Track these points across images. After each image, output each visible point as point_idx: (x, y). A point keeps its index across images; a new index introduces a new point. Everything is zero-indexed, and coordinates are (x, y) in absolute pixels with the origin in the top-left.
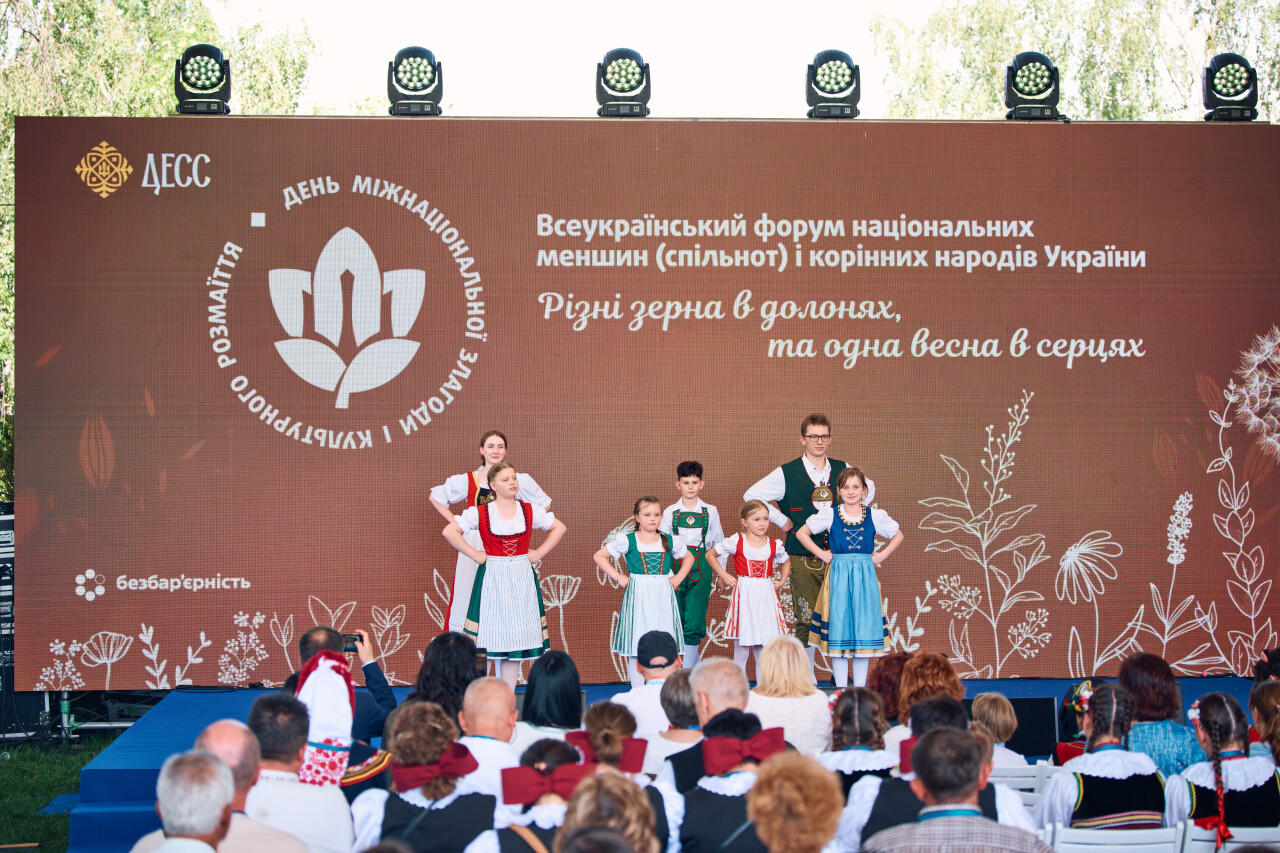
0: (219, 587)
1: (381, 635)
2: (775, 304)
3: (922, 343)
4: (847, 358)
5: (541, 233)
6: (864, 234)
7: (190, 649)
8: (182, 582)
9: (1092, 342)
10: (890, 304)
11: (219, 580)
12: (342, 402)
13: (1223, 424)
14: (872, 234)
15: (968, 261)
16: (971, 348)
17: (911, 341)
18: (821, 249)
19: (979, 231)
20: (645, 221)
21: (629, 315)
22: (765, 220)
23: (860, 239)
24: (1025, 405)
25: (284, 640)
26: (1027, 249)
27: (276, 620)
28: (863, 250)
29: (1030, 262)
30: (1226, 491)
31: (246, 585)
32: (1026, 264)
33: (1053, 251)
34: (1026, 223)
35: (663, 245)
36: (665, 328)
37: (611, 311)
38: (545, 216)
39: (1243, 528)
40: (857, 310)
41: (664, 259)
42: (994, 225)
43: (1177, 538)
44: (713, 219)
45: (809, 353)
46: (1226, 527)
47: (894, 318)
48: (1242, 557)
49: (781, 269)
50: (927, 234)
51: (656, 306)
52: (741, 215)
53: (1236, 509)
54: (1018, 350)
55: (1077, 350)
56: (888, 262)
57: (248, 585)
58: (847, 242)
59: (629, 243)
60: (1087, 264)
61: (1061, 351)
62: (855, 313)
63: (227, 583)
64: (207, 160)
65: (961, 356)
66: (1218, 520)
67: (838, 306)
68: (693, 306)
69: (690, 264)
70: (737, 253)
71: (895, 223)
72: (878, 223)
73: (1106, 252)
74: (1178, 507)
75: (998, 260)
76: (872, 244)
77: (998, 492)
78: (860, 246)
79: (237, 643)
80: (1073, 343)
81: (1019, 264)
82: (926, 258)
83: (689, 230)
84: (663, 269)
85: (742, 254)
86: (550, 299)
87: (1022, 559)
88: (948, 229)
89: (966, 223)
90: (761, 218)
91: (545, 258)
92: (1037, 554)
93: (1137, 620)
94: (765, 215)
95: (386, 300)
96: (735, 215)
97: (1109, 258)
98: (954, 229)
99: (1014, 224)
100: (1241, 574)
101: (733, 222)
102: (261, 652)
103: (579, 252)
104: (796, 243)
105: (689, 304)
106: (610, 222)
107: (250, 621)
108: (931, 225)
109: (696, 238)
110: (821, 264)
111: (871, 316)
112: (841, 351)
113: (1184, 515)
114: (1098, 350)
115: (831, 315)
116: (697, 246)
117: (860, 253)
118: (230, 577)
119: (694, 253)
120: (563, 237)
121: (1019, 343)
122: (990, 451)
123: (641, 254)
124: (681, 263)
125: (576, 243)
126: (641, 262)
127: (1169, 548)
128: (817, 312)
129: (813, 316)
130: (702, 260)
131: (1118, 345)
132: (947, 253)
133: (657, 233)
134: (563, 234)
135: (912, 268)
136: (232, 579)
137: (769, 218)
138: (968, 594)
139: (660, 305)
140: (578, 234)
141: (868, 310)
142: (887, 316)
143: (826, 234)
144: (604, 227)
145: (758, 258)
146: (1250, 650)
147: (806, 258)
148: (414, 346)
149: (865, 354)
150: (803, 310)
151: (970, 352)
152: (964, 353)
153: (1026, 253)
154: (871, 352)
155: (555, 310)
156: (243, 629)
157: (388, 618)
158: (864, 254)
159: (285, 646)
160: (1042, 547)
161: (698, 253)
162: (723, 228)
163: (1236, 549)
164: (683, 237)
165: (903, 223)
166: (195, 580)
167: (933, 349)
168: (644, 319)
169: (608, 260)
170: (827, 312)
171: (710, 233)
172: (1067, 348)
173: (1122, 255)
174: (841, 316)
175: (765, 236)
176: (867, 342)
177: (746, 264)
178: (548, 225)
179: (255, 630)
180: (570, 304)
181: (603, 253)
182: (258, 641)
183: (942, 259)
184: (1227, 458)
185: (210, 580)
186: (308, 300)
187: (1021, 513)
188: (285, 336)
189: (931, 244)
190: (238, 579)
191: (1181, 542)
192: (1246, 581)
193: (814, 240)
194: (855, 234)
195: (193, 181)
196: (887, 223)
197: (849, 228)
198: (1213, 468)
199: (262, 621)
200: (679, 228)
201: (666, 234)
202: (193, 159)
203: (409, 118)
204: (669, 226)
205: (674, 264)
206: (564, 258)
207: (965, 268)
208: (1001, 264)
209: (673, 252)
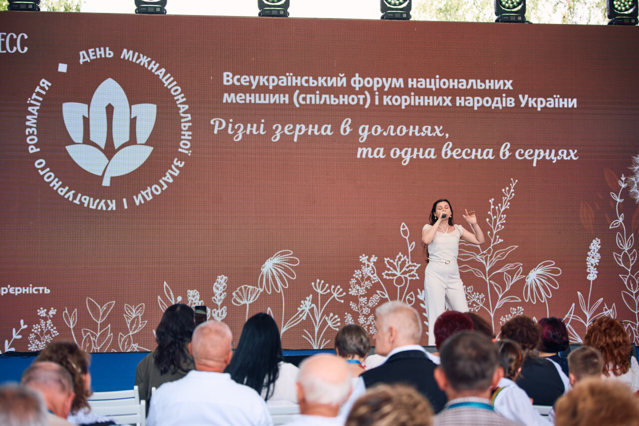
0: (31, 292)
1: (130, 321)
2: (367, 127)
3: (448, 151)
4: (404, 159)
5: (225, 83)
6: (415, 86)
7: (14, 330)
8: (9, 289)
9: (548, 151)
11: (31, 288)
12: (106, 182)
13: (618, 200)
14: (419, 86)
15: (475, 103)
16: (477, 154)
17: (441, 150)
18: (390, 95)
19: (481, 86)
20: (287, 77)
22: (357, 77)
23: (412, 89)
24: (512, 188)
25: (71, 324)
26: (509, 97)
27: (66, 312)
28: (414, 96)
29: (511, 104)
30: (621, 239)
31: (47, 291)
32: (508, 105)
33: (524, 98)
34: (508, 81)
35: (297, 91)
36: (295, 140)
38: (228, 73)
39: (631, 260)
40: (420, 131)
41: (298, 100)
42: (490, 82)
43: (592, 265)
44: (327, 76)
45: (381, 156)
46: (621, 260)
48: (630, 278)
49: (366, 107)
50: (451, 87)
51: (289, 127)
52: (343, 75)
53: (626, 250)
54: (504, 155)
55: (539, 155)
56: (429, 103)
57: (49, 291)
58: (405, 91)
59: (278, 90)
60: (543, 105)
61: (529, 156)
62: (419, 133)
63: (36, 290)
64: (26, 37)
65: (471, 158)
66: (616, 256)
67: (408, 128)
68: (313, 127)
69: (313, 102)
70: (341, 96)
71: (433, 80)
72: (423, 80)
73: (554, 99)
74: (592, 247)
75: (492, 103)
76: (420, 92)
77: (495, 238)
78: (412, 94)
79: (39, 327)
80: (537, 152)
81: (504, 105)
82: (451, 101)
83: (312, 83)
84: (298, 106)
85: (344, 97)
87: (509, 277)
88: (463, 84)
89: (474, 81)
90: (355, 76)
91: (227, 98)
92: (517, 274)
93: (571, 313)
94: (357, 75)
95: (133, 122)
96: (340, 75)
97: (556, 102)
98: (467, 85)
99: (501, 82)
100: (630, 287)
101: (339, 78)
102: (54, 332)
103: (248, 95)
104: (376, 91)
105: (311, 126)
106: (266, 77)
107: (47, 313)
108: (454, 82)
109: (317, 88)
110: (390, 103)
112: (400, 155)
113: (596, 251)
114: (551, 156)
116: (318, 92)
117: (412, 98)
118: (38, 287)
119: (315, 97)
120: (239, 86)
121: (505, 151)
122: (491, 214)
123: (284, 97)
124: (308, 102)
125: (247, 90)
126: (284, 101)
127: (588, 271)
129: (392, 134)
130: (320, 100)
131: (563, 153)
132: (463, 98)
133: (294, 84)
134: (238, 84)
135: (443, 107)
136: (39, 288)
137: (359, 77)
138: (477, 297)
139: (292, 127)
140: (248, 84)
143: (393, 86)
144: (263, 80)
145: (353, 100)
146: (635, 331)
147: (381, 100)
148: (150, 149)
149: (415, 157)
150: (386, 131)
151: (476, 156)
152: (473, 157)
153: (508, 99)
154: (418, 155)
156: (43, 318)
157: (134, 311)
158: (415, 98)
159: (72, 327)
160: (521, 270)
161: (318, 96)
162: (332, 82)
163: (627, 273)
164: (309, 87)
165: (438, 81)
166: (17, 289)
167: (454, 153)
168: (281, 135)
169: (265, 100)
171: (325, 85)
172: (533, 155)
173: (563, 101)
174: (410, 134)
175: (357, 87)
176: (416, 150)
177: (346, 103)
178: (230, 78)
179: (50, 318)
181: (262, 95)
182: (52, 325)
183: (460, 101)
184: (621, 220)
185: (26, 289)
186: (86, 121)
187: (508, 250)
188: (73, 143)
189: (454, 93)
190: (43, 288)
191: (595, 267)
192: (633, 292)
193: (386, 89)
194: (410, 86)
195: (17, 50)
196: (428, 80)
197: (406, 83)
198: (613, 226)
199: (54, 313)
200: (307, 81)
201: (299, 84)
202: (17, 36)
203: (148, 15)
204: (301, 80)
205: (304, 103)
206: (240, 98)
207: (473, 107)
208: (494, 105)
209: (304, 95)
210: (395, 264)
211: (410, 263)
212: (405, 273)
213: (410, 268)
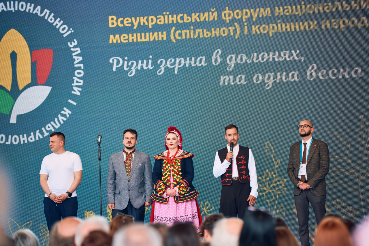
2: (234, 56)
3: (313, 72)
5: (110, 25)
6: (281, 14)
10: (298, 51)
12: (13, 120)
14: (286, 14)
15: (341, 24)
16: (344, 73)
18: (258, 24)
19: (347, 7)
20: (164, 16)
21: (157, 67)
22: (227, 11)
23: (279, 17)
28: (281, 23)
35: (174, 28)
36: (176, 72)
37: (147, 65)
38: (112, 17)
40: (279, 56)
41: (175, 35)
42: (355, 3)
44: (199, 12)
47: (301, 59)
49: (236, 37)
50: (317, 11)
51: (171, 61)
52: (214, 9)
56: (295, 28)
58: (272, 19)
59: (157, 28)
62: (278, 58)
65: (338, 78)
67: (269, 55)
68: (191, 60)
69: (188, 37)
70: (213, 30)
71: (299, 7)
72: (289, 7)
75: (358, 23)
76: (287, 19)
78: (279, 21)
82: (316, 25)
83: (187, 19)
84: (174, 41)
85: (215, 30)
86: (115, 61)
88: (329, 8)
89: (339, 3)
90: (225, 10)
91: (113, 39)
94: (227, 8)
96: (212, 10)
98: (332, 7)
101: (210, 13)
103: (130, 35)
104: (244, 22)
105: (188, 59)
106: (146, 18)
108: (319, 6)
109: (191, 23)
110: (258, 32)
111: (288, 59)
115: (265, 60)
116: (192, 27)
117: (279, 25)
119: (190, 32)
123: (162, 34)
124: (184, 37)
125: (129, 30)
126: (163, 38)
128: (257, 58)
129: (255, 61)
130: (194, 35)
132: (329, 21)
133: (170, 22)
134: (122, 26)
135: (309, 31)
137: (229, 10)
139: (173, 60)
140: (130, 25)
141: (286, 56)
142: (296, 58)
143: (261, 16)
144: (143, 20)
145: (224, 32)
147: (250, 30)
148: (48, 89)
150: (250, 58)
151: (343, 75)
152: (341, 77)
155: (118, 66)
158: (281, 25)
161: (192, 31)
162: (205, 17)
164: (184, 23)
165: (303, 6)
167: (319, 75)
168: (165, 68)
169: (145, 38)
170: (263, 58)
171: (198, 20)
174: (271, 60)
175: (227, 19)
177: (218, 35)
178: (114, 21)
180: (126, 62)
181: (143, 34)
183: (326, 24)
189: (319, 17)
193: (254, 19)
194: (277, 14)
196: (294, 7)
197: (273, 12)
200: (182, 18)
201: (175, 22)
204: (176, 18)
205: (180, 38)
206: (123, 38)
207: (339, 28)
208: (360, 24)
209: (179, 31)
210: (263, 180)
211: (278, 178)
212: (273, 188)
213: (278, 183)
